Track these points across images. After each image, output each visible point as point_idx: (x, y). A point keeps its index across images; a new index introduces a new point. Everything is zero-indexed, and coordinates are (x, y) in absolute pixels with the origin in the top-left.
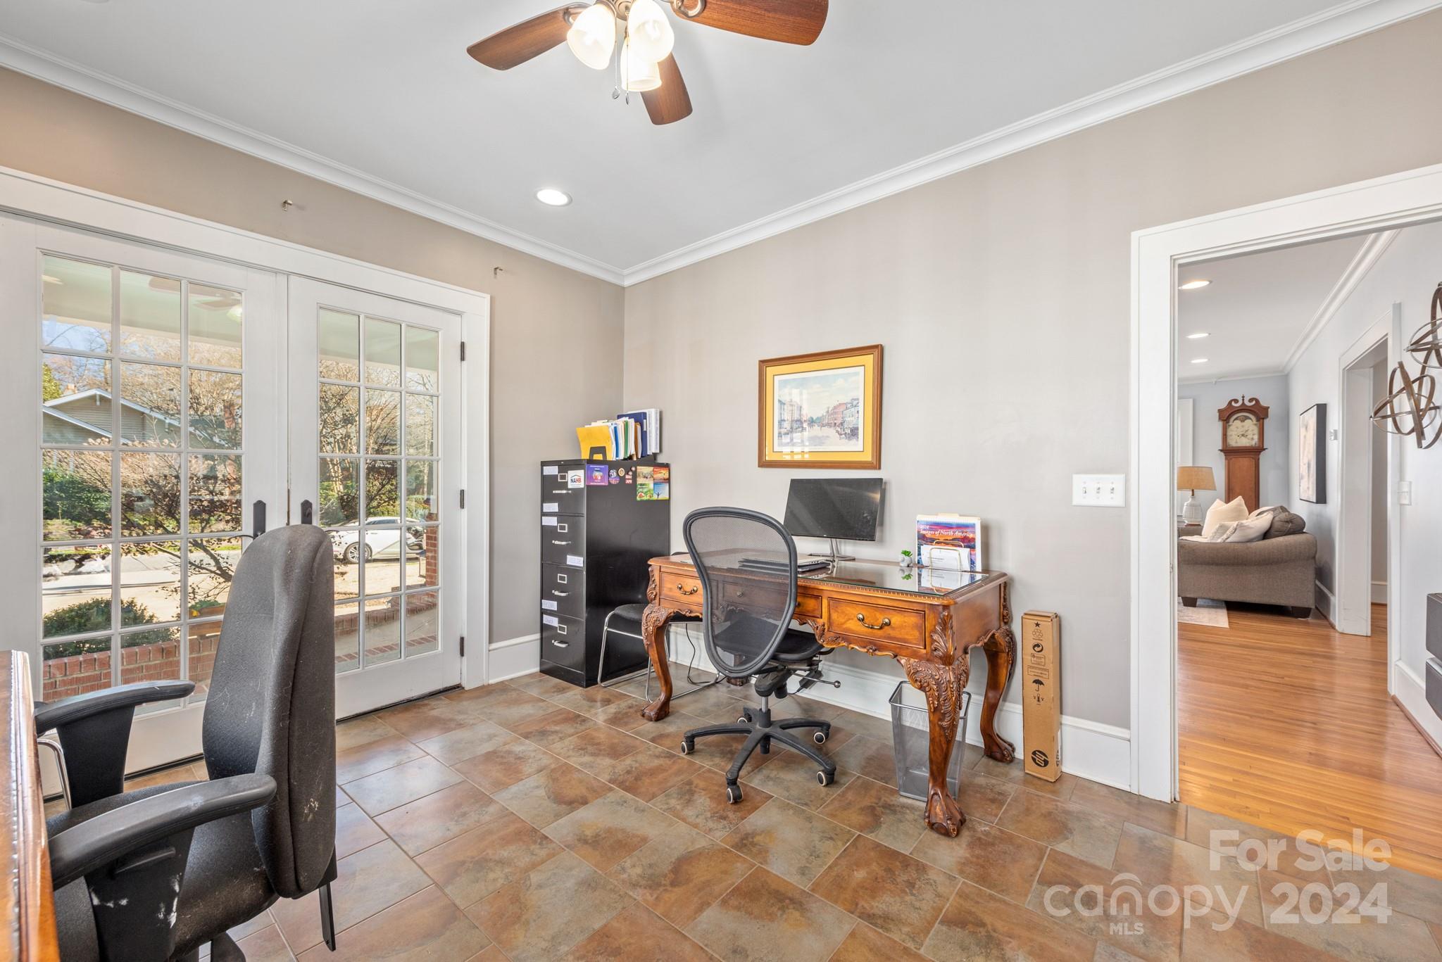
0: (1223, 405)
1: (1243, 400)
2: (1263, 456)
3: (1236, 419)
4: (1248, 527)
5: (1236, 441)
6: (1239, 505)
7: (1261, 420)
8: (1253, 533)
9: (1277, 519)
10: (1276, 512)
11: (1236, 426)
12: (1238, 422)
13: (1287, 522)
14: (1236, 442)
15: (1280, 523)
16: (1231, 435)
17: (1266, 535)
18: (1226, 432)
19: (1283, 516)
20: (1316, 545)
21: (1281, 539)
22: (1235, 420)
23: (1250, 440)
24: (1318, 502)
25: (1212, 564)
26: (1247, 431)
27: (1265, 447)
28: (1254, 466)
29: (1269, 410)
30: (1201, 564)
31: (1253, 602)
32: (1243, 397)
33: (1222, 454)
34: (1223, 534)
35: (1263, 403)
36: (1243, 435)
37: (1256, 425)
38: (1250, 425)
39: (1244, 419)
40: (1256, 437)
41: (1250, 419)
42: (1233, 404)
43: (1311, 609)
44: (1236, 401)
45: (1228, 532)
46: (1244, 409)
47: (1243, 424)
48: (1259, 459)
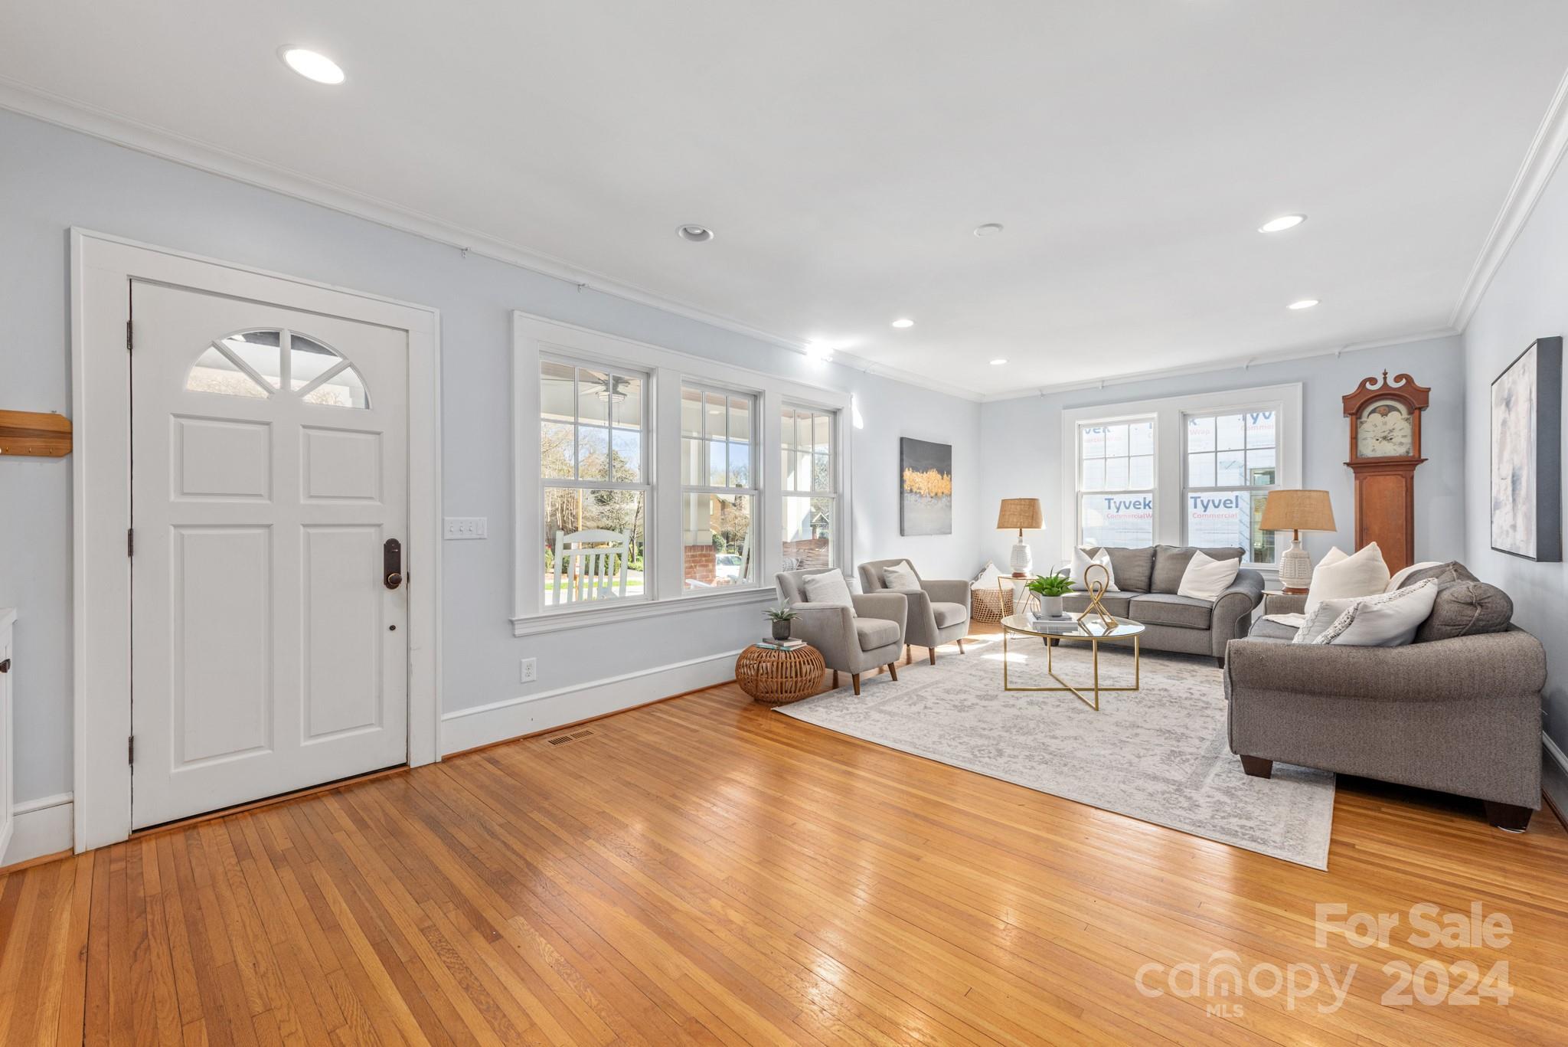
0: (1352, 389)
1: (1385, 378)
2: (1419, 472)
3: (1373, 411)
4: (1380, 615)
5: (1373, 448)
6: (1374, 559)
7: (1417, 412)
8: (1391, 628)
9: (1446, 595)
10: (1444, 577)
11: (1373, 423)
12: (1376, 417)
13: (1471, 604)
14: (1373, 450)
15: (1455, 607)
16: (1365, 439)
17: (1422, 632)
18: (1357, 433)
19: (1461, 589)
20: (1544, 662)
21: (1456, 644)
22: (1370, 414)
23: (1397, 448)
24: (1541, 557)
25: (1303, 692)
26: (1391, 431)
27: (1423, 457)
28: (1404, 489)
29: (1430, 393)
30: (1278, 689)
31: (1392, 781)
32: (1385, 374)
33: (1351, 471)
34: (1331, 622)
35: (1420, 382)
36: (1385, 438)
37: (1407, 420)
38: (1397, 421)
39: (1386, 411)
40: (1408, 440)
41: (1398, 411)
42: (1368, 385)
43: (1531, 811)
44: (1373, 381)
45: (1336, 623)
46: (1386, 393)
47: (1386, 419)
48: (1412, 478)
